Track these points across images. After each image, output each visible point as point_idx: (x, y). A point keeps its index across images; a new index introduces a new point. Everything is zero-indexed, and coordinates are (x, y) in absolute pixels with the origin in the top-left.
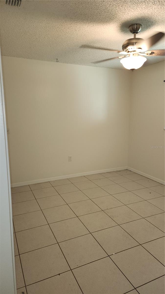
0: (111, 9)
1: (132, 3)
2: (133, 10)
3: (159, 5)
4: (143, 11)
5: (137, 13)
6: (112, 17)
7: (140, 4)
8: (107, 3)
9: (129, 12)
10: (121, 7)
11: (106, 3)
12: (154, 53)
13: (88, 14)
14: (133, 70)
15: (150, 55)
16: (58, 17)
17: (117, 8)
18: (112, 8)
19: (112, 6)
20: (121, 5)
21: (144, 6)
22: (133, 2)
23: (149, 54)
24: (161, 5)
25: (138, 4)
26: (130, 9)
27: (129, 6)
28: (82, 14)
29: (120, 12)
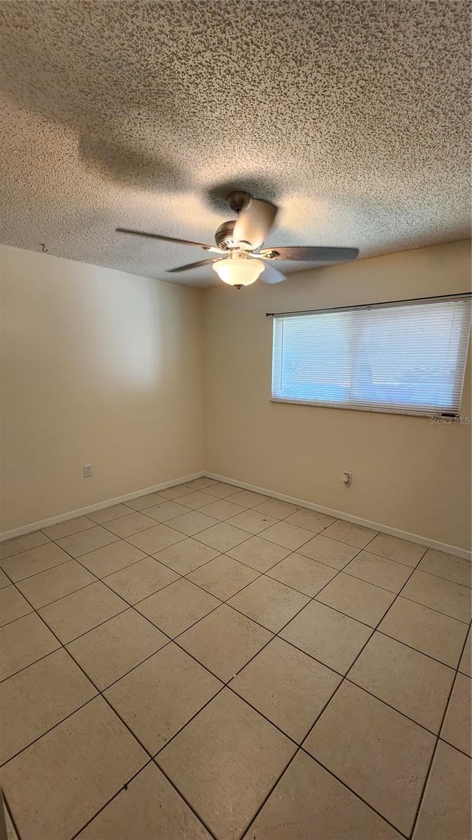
0: (205, 140)
1: (254, 138)
2: (249, 158)
3: (302, 159)
4: (268, 165)
5: (256, 165)
6: (201, 164)
7: (268, 146)
8: (200, 122)
9: (239, 161)
10: (229, 144)
11: (198, 121)
12: (278, 254)
13: (149, 139)
14: (239, 286)
15: (271, 257)
16: (65, 129)
17: (219, 142)
18: (210, 138)
19: (211, 133)
20: (229, 137)
21: (273, 154)
22: (257, 136)
23: (269, 256)
24: (305, 159)
25: (265, 144)
26: (245, 152)
27: (244, 145)
28: (132, 137)
29: (221, 155)
